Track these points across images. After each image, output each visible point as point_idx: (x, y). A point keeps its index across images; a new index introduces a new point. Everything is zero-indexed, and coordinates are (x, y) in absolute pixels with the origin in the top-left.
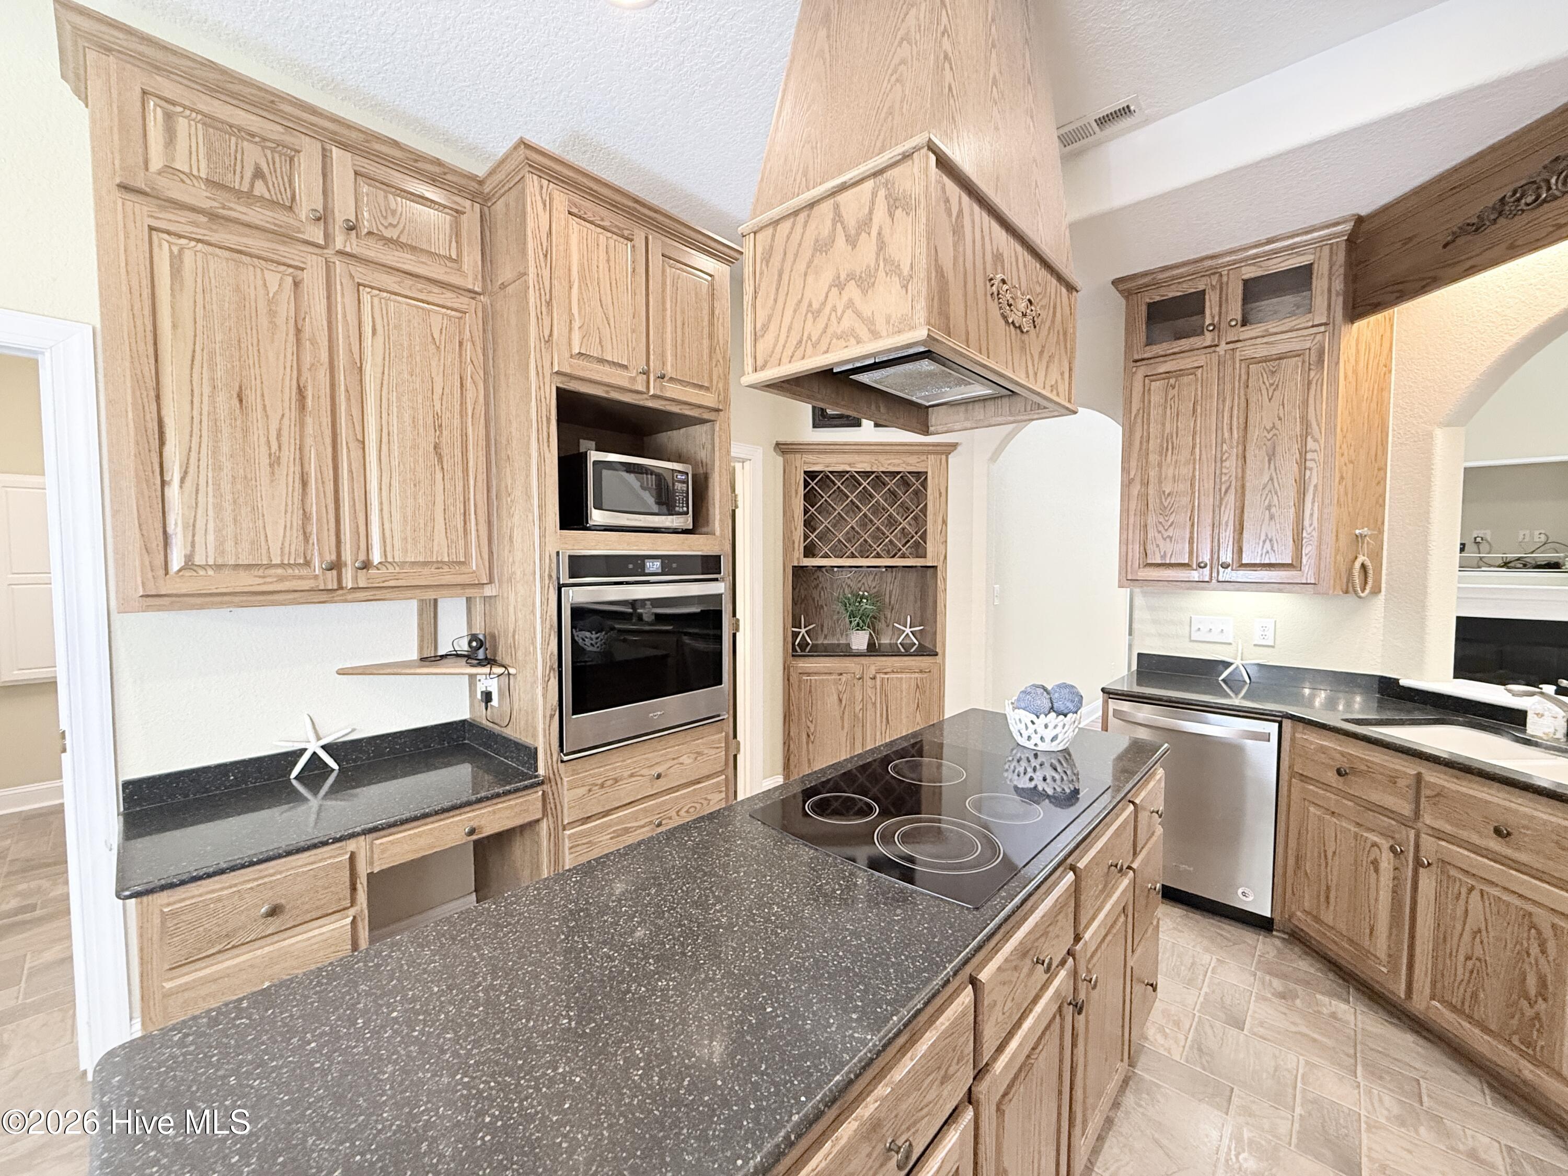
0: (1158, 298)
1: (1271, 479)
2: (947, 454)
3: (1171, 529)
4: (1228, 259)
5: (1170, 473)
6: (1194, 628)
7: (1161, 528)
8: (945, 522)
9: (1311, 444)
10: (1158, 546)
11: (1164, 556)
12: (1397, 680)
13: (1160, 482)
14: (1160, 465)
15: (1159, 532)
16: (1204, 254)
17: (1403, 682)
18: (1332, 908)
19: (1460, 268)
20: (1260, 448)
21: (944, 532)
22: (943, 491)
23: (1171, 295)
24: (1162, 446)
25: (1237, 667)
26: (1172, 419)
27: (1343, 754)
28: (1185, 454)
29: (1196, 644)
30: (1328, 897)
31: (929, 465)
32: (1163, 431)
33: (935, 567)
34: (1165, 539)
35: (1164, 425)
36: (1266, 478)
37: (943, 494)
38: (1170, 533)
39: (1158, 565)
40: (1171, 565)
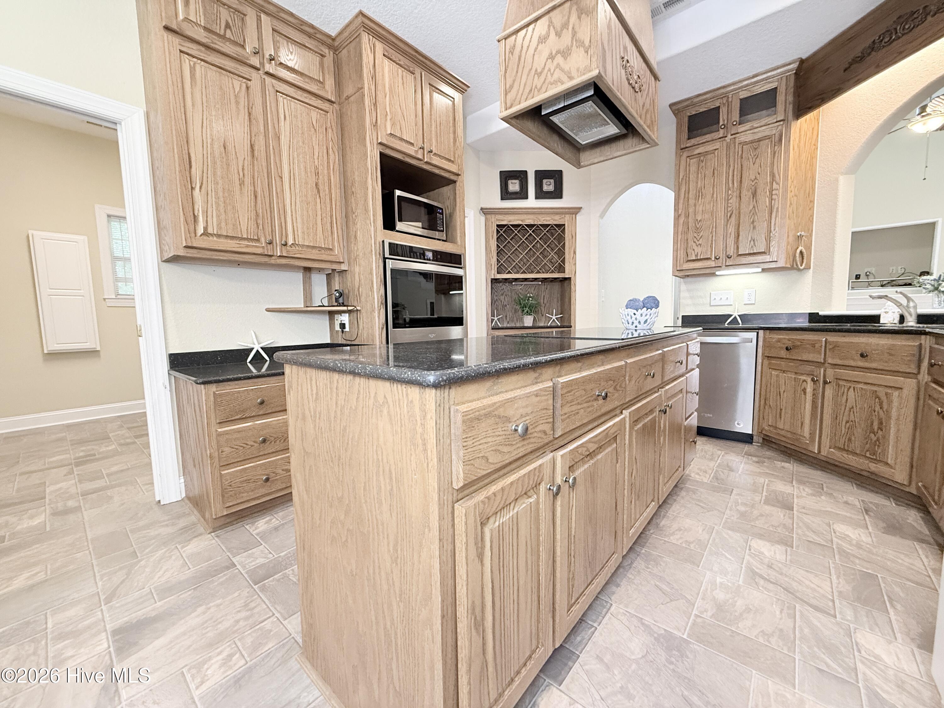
0: (694, 113)
1: (754, 207)
2: (576, 214)
3: (701, 239)
4: (732, 88)
5: (701, 209)
6: (712, 299)
7: (695, 240)
8: (575, 253)
9: (775, 186)
10: (694, 250)
11: (696, 256)
12: (818, 313)
13: (695, 215)
14: (695, 205)
15: (694, 242)
16: (719, 86)
17: (821, 313)
18: (782, 418)
19: (852, 81)
20: (748, 191)
21: (574, 258)
22: (574, 235)
23: (701, 110)
24: (696, 194)
25: (735, 317)
26: (702, 179)
27: (789, 340)
28: (709, 197)
29: (713, 308)
30: (780, 415)
31: (566, 220)
32: (697, 186)
33: (570, 278)
34: (697, 246)
35: (697, 183)
36: (751, 207)
37: (574, 237)
38: (700, 242)
39: (694, 260)
40: (701, 260)
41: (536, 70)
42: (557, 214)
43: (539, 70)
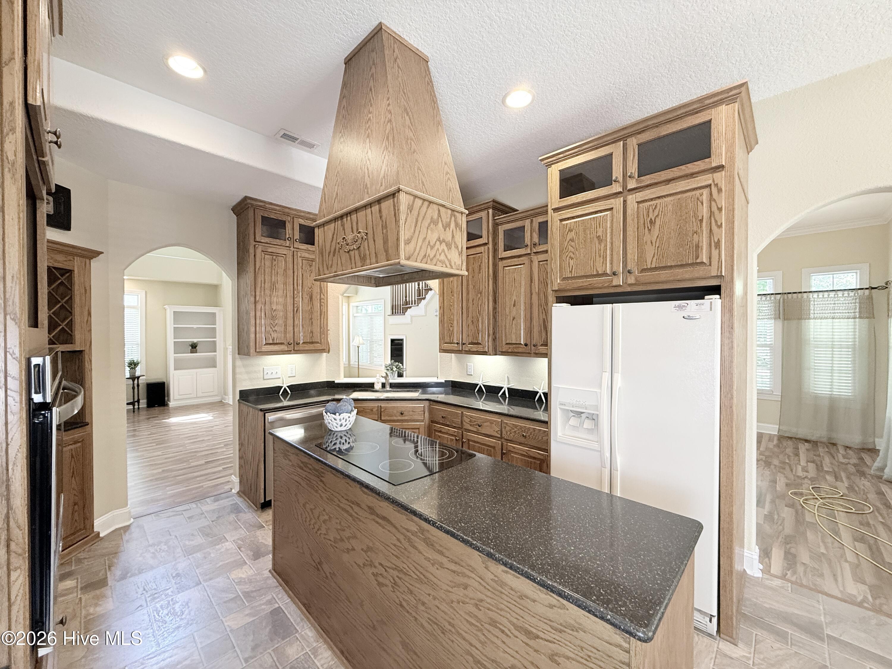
0: (266, 216)
1: (311, 308)
2: (91, 258)
3: (276, 327)
4: (294, 212)
5: (275, 300)
6: (265, 373)
7: (272, 326)
8: (89, 314)
9: (322, 296)
10: (271, 335)
11: (273, 340)
12: (333, 381)
13: (271, 304)
14: (270, 296)
15: (271, 328)
16: (287, 206)
17: (336, 382)
20: (307, 295)
21: (89, 322)
22: (88, 288)
23: (272, 217)
24: (271, 287)
26: (275, 275)
28: (280, 293)
29: (266, 381)
31: (76, 265)
32: (271, 280)
33: (81, 352)
34: (273, 331)
35: (272, 277)
36: (310, 307)
37: (87, 291)
38: (276, 328)
39: (270, 344)
40: (277, 344)
41: (429, 242)
42: (61, 252)
43: (432, 244)
